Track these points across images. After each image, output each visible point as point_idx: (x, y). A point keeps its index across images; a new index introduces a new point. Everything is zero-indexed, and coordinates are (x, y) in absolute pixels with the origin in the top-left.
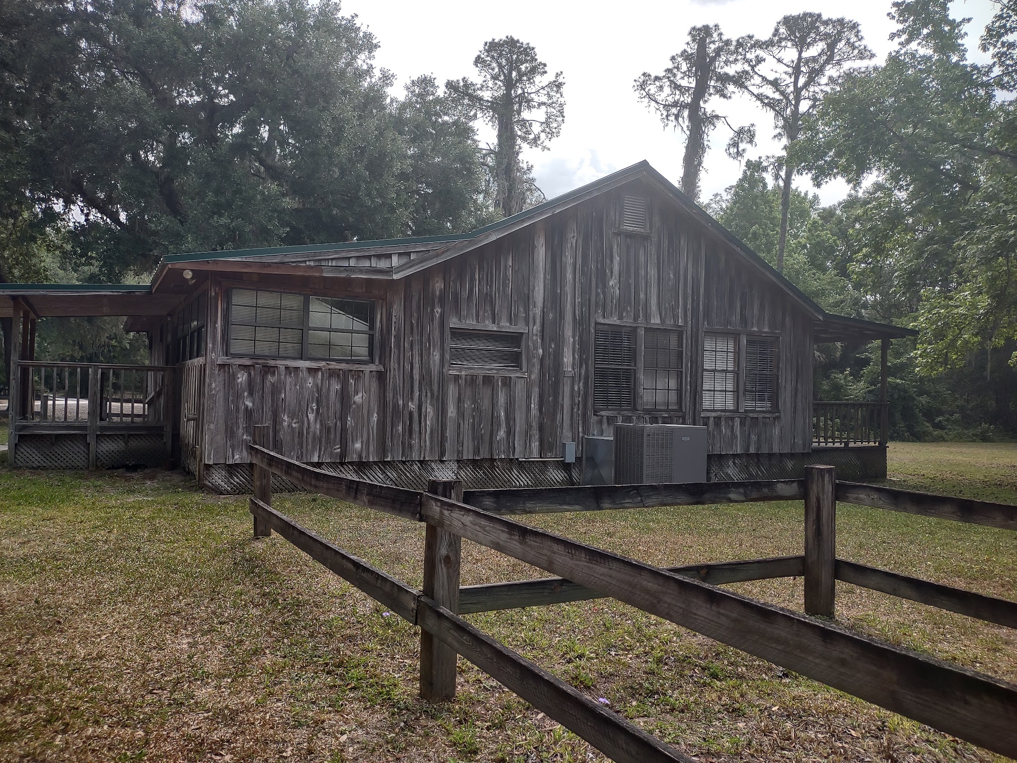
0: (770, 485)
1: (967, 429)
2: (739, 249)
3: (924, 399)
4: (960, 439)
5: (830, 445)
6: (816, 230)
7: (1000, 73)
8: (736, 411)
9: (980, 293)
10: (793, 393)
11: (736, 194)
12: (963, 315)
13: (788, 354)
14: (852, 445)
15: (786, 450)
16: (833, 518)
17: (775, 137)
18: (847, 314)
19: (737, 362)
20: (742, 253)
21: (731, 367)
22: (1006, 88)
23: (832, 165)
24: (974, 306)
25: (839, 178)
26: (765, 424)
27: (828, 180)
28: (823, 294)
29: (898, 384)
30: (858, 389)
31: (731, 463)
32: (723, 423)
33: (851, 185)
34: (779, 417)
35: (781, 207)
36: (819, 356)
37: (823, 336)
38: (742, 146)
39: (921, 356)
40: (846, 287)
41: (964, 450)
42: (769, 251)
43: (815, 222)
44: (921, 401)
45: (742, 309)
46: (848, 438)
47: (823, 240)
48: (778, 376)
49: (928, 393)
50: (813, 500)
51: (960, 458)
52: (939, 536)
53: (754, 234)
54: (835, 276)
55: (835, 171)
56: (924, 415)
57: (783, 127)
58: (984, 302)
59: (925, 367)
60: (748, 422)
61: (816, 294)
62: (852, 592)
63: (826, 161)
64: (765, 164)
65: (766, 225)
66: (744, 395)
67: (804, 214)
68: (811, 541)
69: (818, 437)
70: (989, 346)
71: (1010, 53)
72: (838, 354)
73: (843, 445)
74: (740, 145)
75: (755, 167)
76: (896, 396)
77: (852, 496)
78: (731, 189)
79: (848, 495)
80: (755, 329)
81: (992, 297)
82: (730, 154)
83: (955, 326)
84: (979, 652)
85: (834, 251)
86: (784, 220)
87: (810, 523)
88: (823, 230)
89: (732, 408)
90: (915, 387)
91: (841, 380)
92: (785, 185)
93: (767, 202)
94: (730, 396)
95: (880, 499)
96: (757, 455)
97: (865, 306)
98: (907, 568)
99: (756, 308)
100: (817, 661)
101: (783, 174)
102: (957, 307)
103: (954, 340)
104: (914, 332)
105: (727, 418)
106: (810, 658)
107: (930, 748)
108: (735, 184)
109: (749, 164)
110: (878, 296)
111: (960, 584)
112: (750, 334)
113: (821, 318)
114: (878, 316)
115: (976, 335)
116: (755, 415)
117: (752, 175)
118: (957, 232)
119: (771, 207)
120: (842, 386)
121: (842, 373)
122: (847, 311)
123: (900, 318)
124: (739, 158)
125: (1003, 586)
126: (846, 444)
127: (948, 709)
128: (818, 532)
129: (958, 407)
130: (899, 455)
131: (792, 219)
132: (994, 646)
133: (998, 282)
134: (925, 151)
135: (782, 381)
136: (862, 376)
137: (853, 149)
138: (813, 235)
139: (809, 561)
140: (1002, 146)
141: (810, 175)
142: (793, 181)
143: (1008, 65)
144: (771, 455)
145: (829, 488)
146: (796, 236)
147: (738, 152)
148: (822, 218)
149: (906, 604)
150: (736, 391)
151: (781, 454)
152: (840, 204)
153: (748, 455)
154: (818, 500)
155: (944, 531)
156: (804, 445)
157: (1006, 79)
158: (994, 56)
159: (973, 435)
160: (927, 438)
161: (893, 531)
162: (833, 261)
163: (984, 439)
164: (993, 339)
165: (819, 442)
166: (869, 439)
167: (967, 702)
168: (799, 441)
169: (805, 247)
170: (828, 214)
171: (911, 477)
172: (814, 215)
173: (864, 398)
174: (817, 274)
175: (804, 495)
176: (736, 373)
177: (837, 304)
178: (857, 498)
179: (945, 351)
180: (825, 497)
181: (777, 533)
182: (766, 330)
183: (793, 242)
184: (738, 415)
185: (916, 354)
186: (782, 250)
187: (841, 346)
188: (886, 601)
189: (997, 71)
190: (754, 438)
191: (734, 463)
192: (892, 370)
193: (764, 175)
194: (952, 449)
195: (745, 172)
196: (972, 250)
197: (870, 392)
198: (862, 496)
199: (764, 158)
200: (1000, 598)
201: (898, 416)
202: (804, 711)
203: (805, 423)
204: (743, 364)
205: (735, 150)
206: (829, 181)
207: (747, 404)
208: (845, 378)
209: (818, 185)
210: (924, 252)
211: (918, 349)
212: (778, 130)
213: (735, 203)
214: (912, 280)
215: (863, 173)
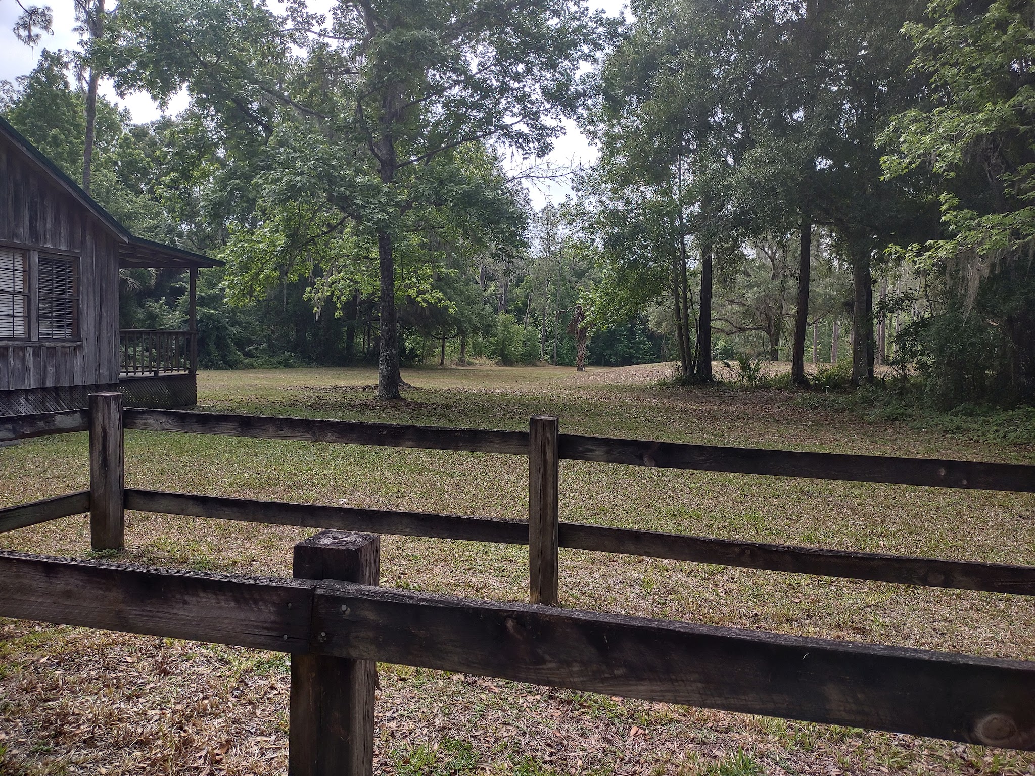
0: (46, 418)
1: (272, 356)
2: (25, 149)
3: (235, 330)
4: (268, 366)
5: (139, 375)
6: (129, 147)
7: (292, 27)
8: (28, 339)
9: (277, 231)
10: (97, 320)
11: (31, 87)
12: (264, 250)
13: (91, 278)
14: (161, 374)
15: (91, 381)
16: (120, 448)
17: (75, 29)
18: (162, 240)
19: (27, 281)
20: (30, 155)
21: (19, 287)
22: (297, 43)
23: (136, 76)
24: (273, 243)
25: (144, 91)
26: (64, 354)
27: (132, 91)
28: (136, 218)
29: (212, 314)
30: (173, 319)
31: (22, 399)
32: (11, 353)
33: (157, 103)
34: (80, 347)
35: (85, 113)
36: (132, 283)
37: (131, 260)
38: (35, 30)
39: (228, 287)
40: (160, 213)
41: (268, 376)
42: (74, 161)
43: (126, 139)
44: (232, 332)
45: (32, 220)
46: (158, 367)
47: (136, 159)
48: (78, 300)
49: (239, 324)
50: (99, 430)
51: (265, 382)
52: (238, 453)
53: (55, 138)
54: (149, 200)
55: (139, 83)
56: (236, 344)
57: (86, 21)
58: (281, 240)
59: (233, 298)
60: (43, 352)
61: (129, 217)
62: (147, 519)
63: (129, 70)
64: (65, 59)
65: (69, 131)
66: (38, 321)
67: (114, 128)
68: (97, 473)
69: (126, 367)
70: (285, 282)
71: (301, 11)
72: (153, 282)
73: (152, 374)
74: (32, 28)
75: (52, 59)
76: (211, 326)
77: (139, 422)
78: (23, 79)
79: (136, 421)
80: (49, 246)
81: (287, 236)
82: (19, 36)
83: (258, 260)
84: (255, 553)
85: (148, 174)
86: (90, 129)
87: (96, 454)
88: (135, 149)
89: (22, 336)
90: (227, 317)
91: (156, 309)
92: (90, 90)
93: (69, 104)
94: (19, 322)
95: (168, 422)
96: (56, 389)
97: (180, 235)
98: (204, 487)
99: (49, 221)
100: (40, 600)
101: (87, 75)
102: (259, 242)
103: (257, 274)
104: (221, 263)
105: (16, 348)
106: (33, 599)
107: (203, 650)
108: (28, 74)
109: (45, 54)
110: (193, 226)
111: (249, 495)
112: (42, 251)
113: (126, 240)
114: (193, 246)
115: (275, 269)
116: (52, 344)
117: (50, 69)
118: (255, 170)
119: (75, 112)
120: (158, 315)
121: (157, 301)
122: (161, 238)
123: (213, 249)
124: (32, 44)
125: (284, 490)
126: (156, 373)
127: (170, 613)
128: (105, 463)
129: (265, 337)
130: (212, 383)
131: (99, 131)
132: (270, 543)
133: (292, 223)
134: (228, 84)
135: (84, 307)
136: (177, 306)
137: (156, 63)
138: (124, 152)
139: (96, 495)
140: (295, 97)
141: (112, 82)
142: (99, 87)
143: (299, 22)
144: (72, 389)
145: (115, 416)
146: (106, 150)
147: (30, 36)
148: (134, 135)
149: (198, 521)
150: (27, 317)
151: (84, 387)
152: (153, 124)
153: (45, 390)
154: (104, 430)
155: (242, 450)
156: (110, 375)
157: (297, 34)
158: (288, 9)
159: (278, 362)
160: (238, 366)
161: (196, 454)
162: (147, 184)
163: (287, 365)
164: (289, 275)
165: (127, 373)
166: (179, 368)
167: (185, 602)
168: (105, 372)
169: (116, 163)
170: (140, 133)
171: (219, 402)
172: (125, 130)
173: (179, 328)
174: (130, 196)
175: (88, 424)
176: (27, 296)
177: (150, 229)
178: (145, 424)
179: (250, 283)
180: (112, 425)
181: (72, 471)
182: (63, 247)
183: (102, 156)
184: (30, 344)
185: (224, 285)
186: (88, 162)
187: (156, 274)
188: (178, 522)
189: (289, 25)
190: (51, 370)
191: (27, 400)
192: (206, 301)
193: (65, 72)
194: (259, 375)
195: (41, 63)
196: (268, 188)
197: (185, 322)
198: (150, 421)
199: (63, 53)
200: (281, 501)
201: (212, 346)
202: (78, 652)
203: (110, 352)
204: (35, 285)
205: (27, 33)
206: (134, 93)
207: (43, 331)
208: (160, 307)
209: (122, 95)
210: (227, 185)
211: (226, 280)
212: (79, 24)
213: (29, 97)
214: (218, 211)
215: (168, 92)
